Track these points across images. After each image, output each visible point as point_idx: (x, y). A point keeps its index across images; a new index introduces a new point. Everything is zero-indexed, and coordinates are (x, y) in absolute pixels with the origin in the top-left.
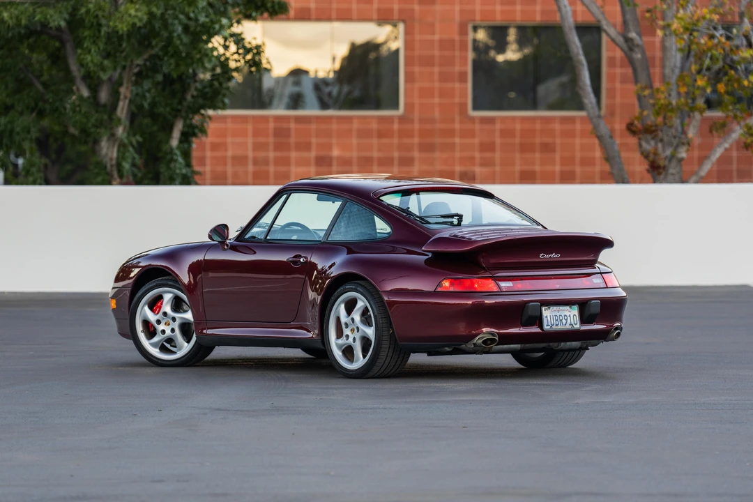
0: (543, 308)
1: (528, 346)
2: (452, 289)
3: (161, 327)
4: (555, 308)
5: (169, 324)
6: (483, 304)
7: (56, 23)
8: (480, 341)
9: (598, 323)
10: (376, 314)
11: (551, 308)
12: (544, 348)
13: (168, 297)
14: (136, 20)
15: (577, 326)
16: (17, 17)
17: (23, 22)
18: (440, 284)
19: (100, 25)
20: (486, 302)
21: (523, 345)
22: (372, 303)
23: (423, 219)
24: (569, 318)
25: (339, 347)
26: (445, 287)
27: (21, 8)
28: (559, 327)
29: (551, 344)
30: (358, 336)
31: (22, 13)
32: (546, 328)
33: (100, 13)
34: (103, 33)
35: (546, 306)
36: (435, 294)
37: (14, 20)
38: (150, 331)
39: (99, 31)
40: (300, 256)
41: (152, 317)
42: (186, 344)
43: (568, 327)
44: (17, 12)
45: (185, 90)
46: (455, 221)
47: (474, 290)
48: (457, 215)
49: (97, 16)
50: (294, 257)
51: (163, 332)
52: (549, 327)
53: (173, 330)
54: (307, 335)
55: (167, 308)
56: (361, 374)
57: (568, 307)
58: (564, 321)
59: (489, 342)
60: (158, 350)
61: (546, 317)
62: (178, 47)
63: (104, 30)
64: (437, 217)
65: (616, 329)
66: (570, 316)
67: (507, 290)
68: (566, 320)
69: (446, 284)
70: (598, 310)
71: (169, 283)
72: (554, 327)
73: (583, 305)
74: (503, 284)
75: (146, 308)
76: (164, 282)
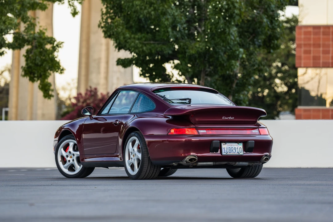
0: (222, 144)
1: (217, 163)
2: (175, 134)
3: (68, 159)
4: (229, 144)
5: (72, 157)
6: (190, 141)
7: (167, 52)
8: (188, 160)
9: (255, 152)
10: (142, 147)
11: (227, 144)
12: (226, 164)
13: (71, 144)
14: (199, 49)
15: (242, 153)
16: (150, 49)
17: (153, 51)
18: (170, 131)
19: (185, 52)
20: (192, 140)
21: (214, 163)
22: (140, 141)
23: (170, 101)
24: (237, 149)
25: (129, 164)
26: (172, 133)
27: (153, 45)
28: (231, 154)
29: (229, 163)
30: (135, 158)
31: (153, 47)
32: (223, 153)
33: (186, 47)
34: (187, 56)
35: (225, 142)
36: (167, 136)
37: (149, 51)
38: (64, 161)
39: (185, 55)
40: (117, 120)
41: (64, 154)
42: (79, 167)
43: (236, 153)
44: (150, 47)
45: (232, 82)
46: (187, 101)
47: (185, 134)
48: (188, 99)
49: (184, 48)
50: (115, 121)
51: (69, 161)
52: (225, 153)
53: (73, 160)
55: (71, 149)
56: (137, 177)
57: (237, 144)
58: (234, 151)
59: (193, 160)
60: (67, 170)
61: (224, 148)
62: (221, 62)
63: (187, 54)
65: (266, 156)
66: (237, 148)
67: (202, 134)
68: (236, 150)
70: (253, 145)
71: (72, 137)
72: (228, 153)
73: (245, 143)
74: (201, 132)
75: (62, 149)
76: (69, 137)
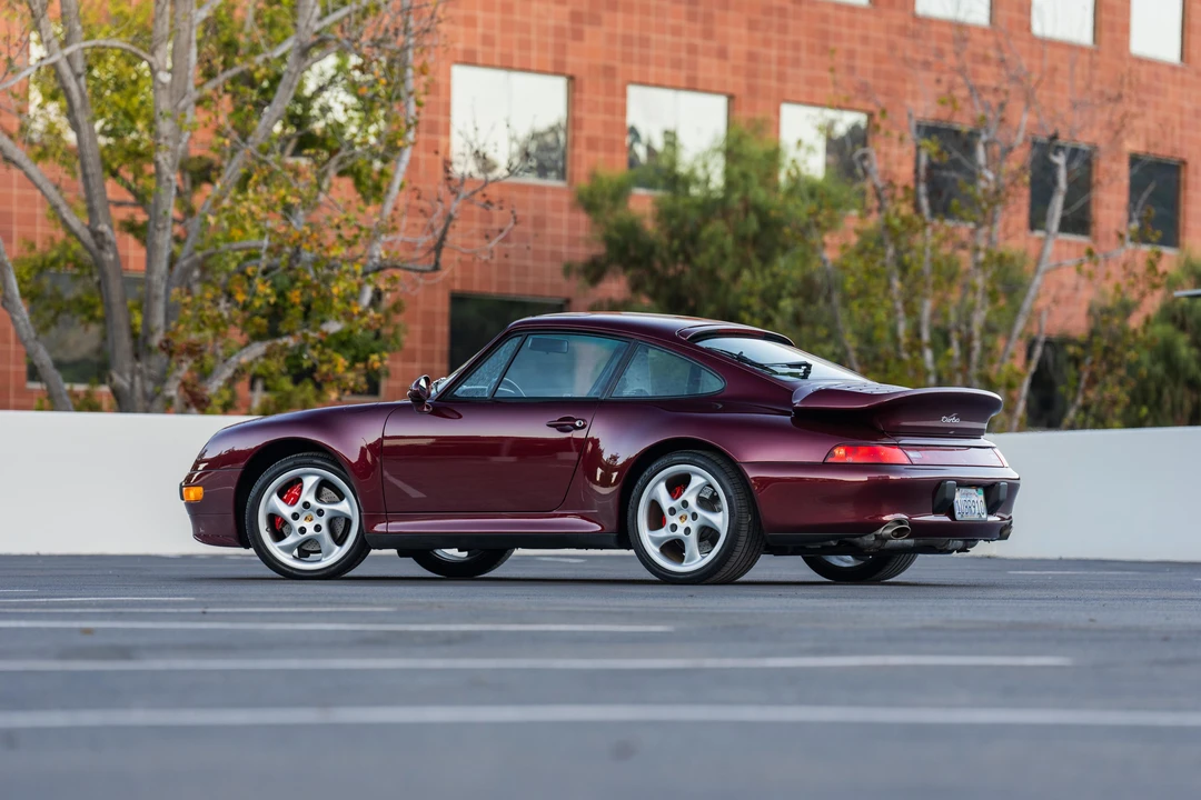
0: (955, 490)
2: (850, 460)
3: (297, 525)
4: (964, 491)
5: (312, 520)
6: (887, 480)
8: (889, 532)
9: (996, 514)
10: (731, 494)
11: (961, 490)
13: (310, 482)
15: (983, 517)
18: (830, 453)
20: (891, 477)
22: (721, 478)
24: (976, 505)
25: (656, 541)
26: (841, 457)
28: (969, 517)
30: (693, 525)
32: (957, 517)
35: (957, 487)
36: (824, 466)
38: (278, 527)
40: (571, 419)
41: (284, 510)
42: (337, 548)
43: (976, 517)
46: (801, 371)
48: (803, 364)
50: (559, 420)
51: (303, 530)
52: (960, 516)
53: (318, 528)
54: (592, 527)
55: (309, 496)
57: (974, 491)
58: (973, 509)
59: (900, 533)
60: (292, 557)
61: (958, 502)
64: (782, 365)
66: (977, 502)
67: (917, 462)
68: (975, 508)
69: (840, 452)
70: (1005, 495)
71: (315, 461)
72: (966, 517)
74: (913, 455)
75: (276, 498)
76: (307, 460)
